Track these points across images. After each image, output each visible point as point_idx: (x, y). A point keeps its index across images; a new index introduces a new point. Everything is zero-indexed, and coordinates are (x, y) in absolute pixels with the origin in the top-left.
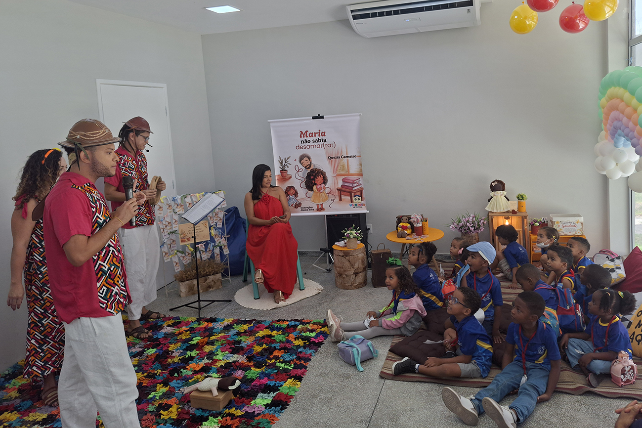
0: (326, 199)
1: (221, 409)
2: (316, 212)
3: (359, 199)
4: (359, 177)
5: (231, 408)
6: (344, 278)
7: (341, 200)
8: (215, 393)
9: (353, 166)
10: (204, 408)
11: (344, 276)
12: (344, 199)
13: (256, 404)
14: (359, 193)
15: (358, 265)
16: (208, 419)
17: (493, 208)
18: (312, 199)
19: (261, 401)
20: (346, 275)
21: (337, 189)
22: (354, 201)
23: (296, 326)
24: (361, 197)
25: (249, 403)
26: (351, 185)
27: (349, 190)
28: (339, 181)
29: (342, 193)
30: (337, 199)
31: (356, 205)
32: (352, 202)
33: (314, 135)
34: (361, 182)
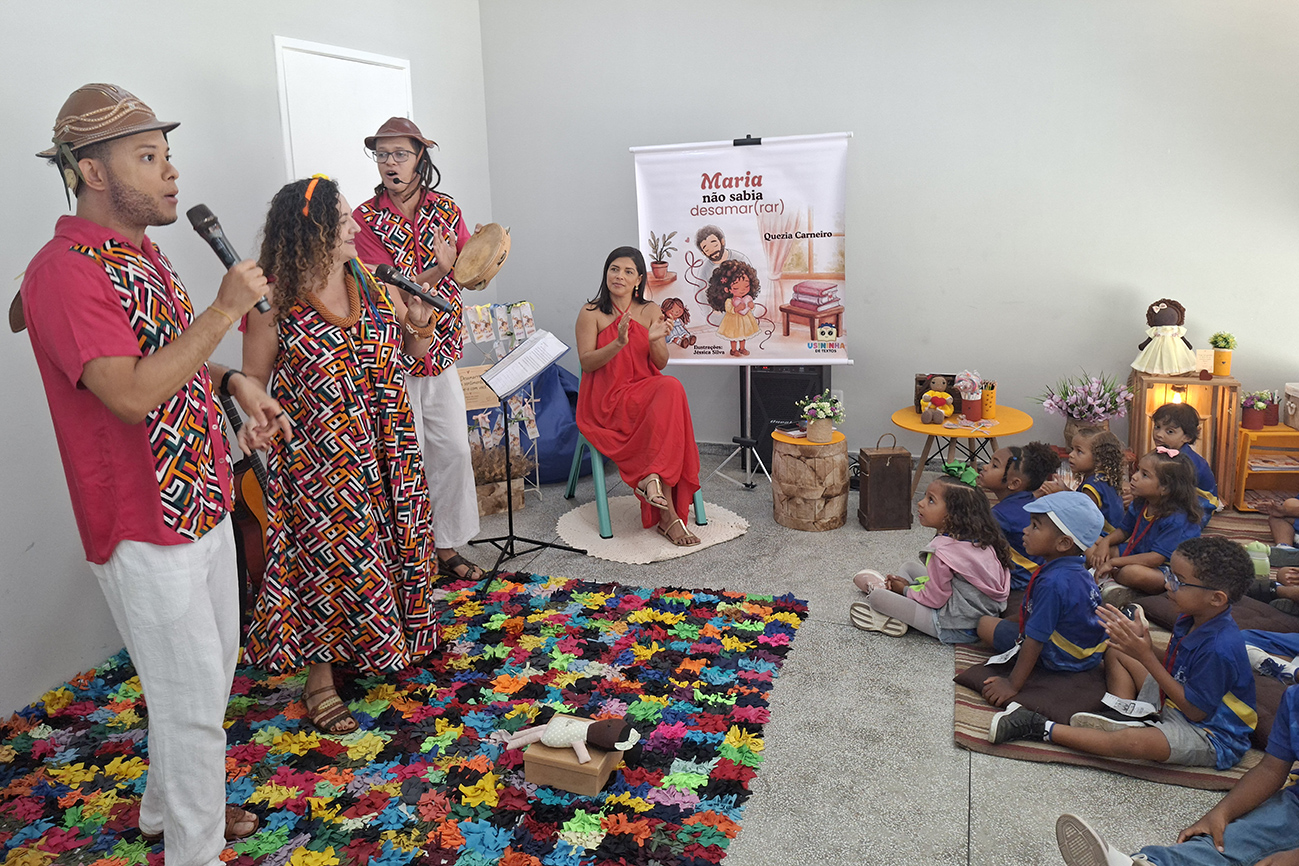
0: (753, 331)
1: (597, 795)
2: (727, 357)
3: (830, 333)
4: (834, 282)
5: (619, 791)
6: (798, 505)
7: (787, 333)
8: (584, 754)
9: (824, 257)
10: (557, 785)
11: (799, 501)
12: (795, 332)
13: (675, 785)
14: (831, 320)
15: (833, 478)
16: (575, 816)
17: (1151, 364)
18: (721, 329)
19: (684, 779)
20: (805, 500)
21: (781, 309)
22: (819, 337)
23: (711, 606)
24: (837, 327)
25: (657, 782)
26: (814, 300)
27: (808, 312)
28: (786, 291)
29: (792, 317)
30: (779, 331)
31: (823, 345)
32: (813, 339)
33: (734, 182)
34: (838, 295)
